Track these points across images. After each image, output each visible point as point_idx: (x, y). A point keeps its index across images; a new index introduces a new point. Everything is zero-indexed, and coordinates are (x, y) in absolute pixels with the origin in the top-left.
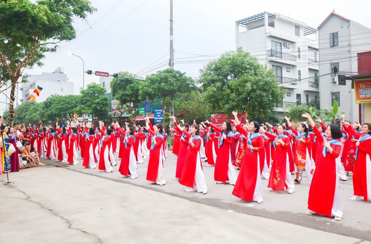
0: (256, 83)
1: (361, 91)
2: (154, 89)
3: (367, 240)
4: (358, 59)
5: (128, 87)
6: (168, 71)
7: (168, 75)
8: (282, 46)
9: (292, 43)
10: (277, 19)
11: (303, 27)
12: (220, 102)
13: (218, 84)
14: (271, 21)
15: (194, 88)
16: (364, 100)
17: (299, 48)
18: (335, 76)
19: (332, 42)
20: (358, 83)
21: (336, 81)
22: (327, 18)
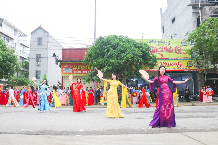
0: (6, 56)
1: (64, 69)
4: (63, 52)
8: (6, 40)
9: (12, 39)
11: (19, 31)
16: (66, 74)
17: (15, 43)
18: (39, 61)
19: (38, 43)
20: (63, 64)
21: (39, 64)
22: (37, 29)
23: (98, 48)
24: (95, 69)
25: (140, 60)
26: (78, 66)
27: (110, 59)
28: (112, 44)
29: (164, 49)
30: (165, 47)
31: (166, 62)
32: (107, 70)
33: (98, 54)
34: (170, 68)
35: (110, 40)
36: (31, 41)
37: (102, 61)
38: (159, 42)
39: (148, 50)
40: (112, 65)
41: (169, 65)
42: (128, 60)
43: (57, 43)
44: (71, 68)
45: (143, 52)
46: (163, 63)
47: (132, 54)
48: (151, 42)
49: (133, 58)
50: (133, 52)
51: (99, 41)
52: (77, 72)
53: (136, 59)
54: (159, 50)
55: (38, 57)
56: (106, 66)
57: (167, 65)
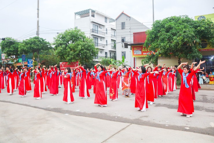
0: (84, 46)
1: (135, 51)
2: (28, 48)
3: (133, 123)
4: (134, 36)
5: (11, 46)
6: (35, 38)
7: (36, 40)
8: (98, 27)
9: (103, 26)
10: (96, 13)
11: (109, 18)
12: (64, 55)
13: (64, 46)
14: (93, 14)
15: (51, 48)
16: (136, 56)
17: (107, 29)
19: (122, 27)
20: (133, 47)
22: (120, 15)
23: (153, 32)
25: (196, 42)
28: (165, 27)
33: (152, 38)
35: (164, 23)
37: (157, 44)
44: (141, 50)
49: (182, 41)
52: (146, 54)
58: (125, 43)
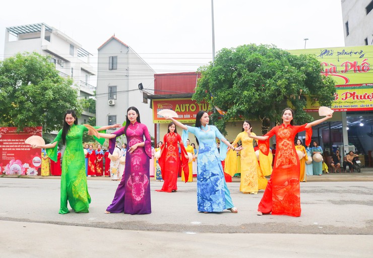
4: (155, 80)
9: (66, 61)
10: (54, 34)
11: (78, 47)
13: (10, 88)
14: (47, 35)
16: (162, 121)
17: (72, 69)
18: (113, 99)
19: (111, 65)
20: (156, 103)
21: (113, 104)
22: (108, 41)
23: (220, 70)
24: (216, 110)
25: (303, 91)
26: (184, 105)
27: (243, 91)
28: (246, 62)
29: (350, 67)
30: (353, 63)
31: (354, 93)
32: (239, 112)
33: (220, 81)
34: (364, 104)
36: (98, 63)
37: (229, 94)
38: (339, 53)
39: (318, 69)
40: (247, 101)
41: (363, 97)
42: (278, 91)
43: (144, 64)
45: (308, 74)
46: (349, 95)
47: (286, 79)
48: (322, 54)
49: (288, 87)
50: (287, 76)
51: (221, 57)
52: (182, 116)
53: (293, 89)
54: (339, 69)
55: (112, 91)
56: (236, 103)
57: (357, 98)
58: (144, 93)
